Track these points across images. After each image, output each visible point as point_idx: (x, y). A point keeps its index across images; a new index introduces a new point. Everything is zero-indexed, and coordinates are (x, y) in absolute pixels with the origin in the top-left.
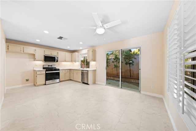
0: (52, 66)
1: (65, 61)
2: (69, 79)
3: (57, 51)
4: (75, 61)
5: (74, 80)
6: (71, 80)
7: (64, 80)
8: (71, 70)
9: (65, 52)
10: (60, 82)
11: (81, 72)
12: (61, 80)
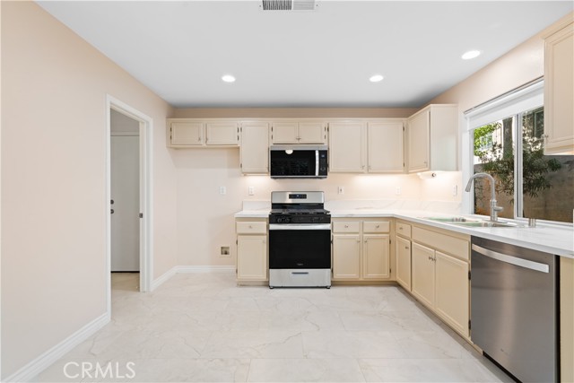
0: (304, 196)
1: (368, 170)
2: (385, 275)
3: (324, 121)
4: (427, 166)
5: (415, 292)
6: (397, 285)
7: (353, 276)
8: (399, 225)
9: (365, 120)
10: (334, 284)
11: (467, 256)
12: (338, 276)
